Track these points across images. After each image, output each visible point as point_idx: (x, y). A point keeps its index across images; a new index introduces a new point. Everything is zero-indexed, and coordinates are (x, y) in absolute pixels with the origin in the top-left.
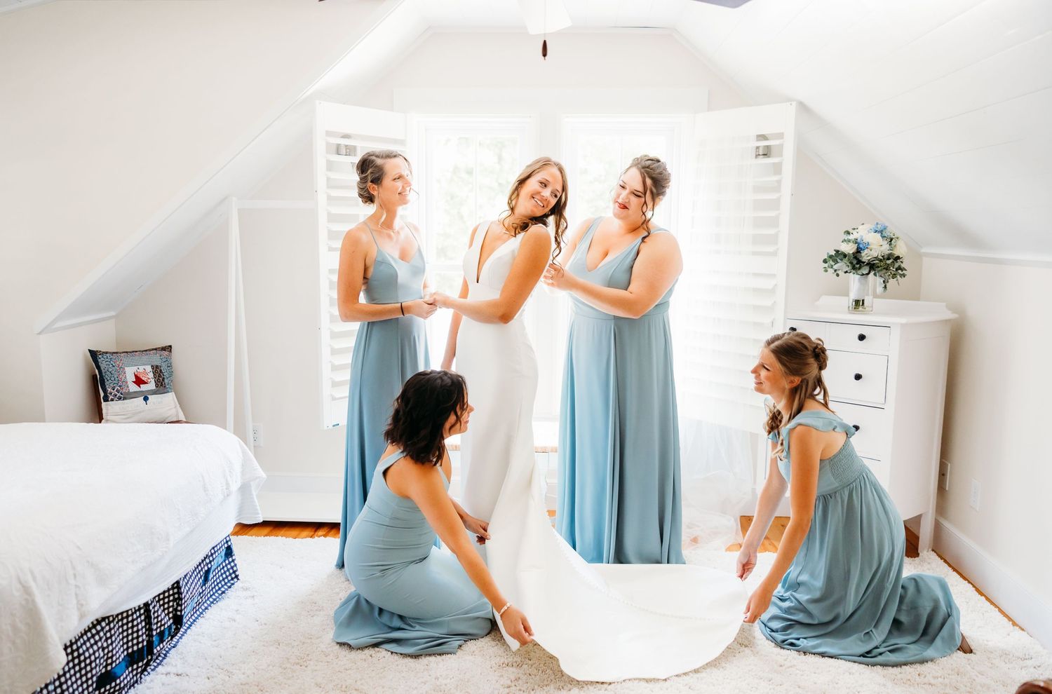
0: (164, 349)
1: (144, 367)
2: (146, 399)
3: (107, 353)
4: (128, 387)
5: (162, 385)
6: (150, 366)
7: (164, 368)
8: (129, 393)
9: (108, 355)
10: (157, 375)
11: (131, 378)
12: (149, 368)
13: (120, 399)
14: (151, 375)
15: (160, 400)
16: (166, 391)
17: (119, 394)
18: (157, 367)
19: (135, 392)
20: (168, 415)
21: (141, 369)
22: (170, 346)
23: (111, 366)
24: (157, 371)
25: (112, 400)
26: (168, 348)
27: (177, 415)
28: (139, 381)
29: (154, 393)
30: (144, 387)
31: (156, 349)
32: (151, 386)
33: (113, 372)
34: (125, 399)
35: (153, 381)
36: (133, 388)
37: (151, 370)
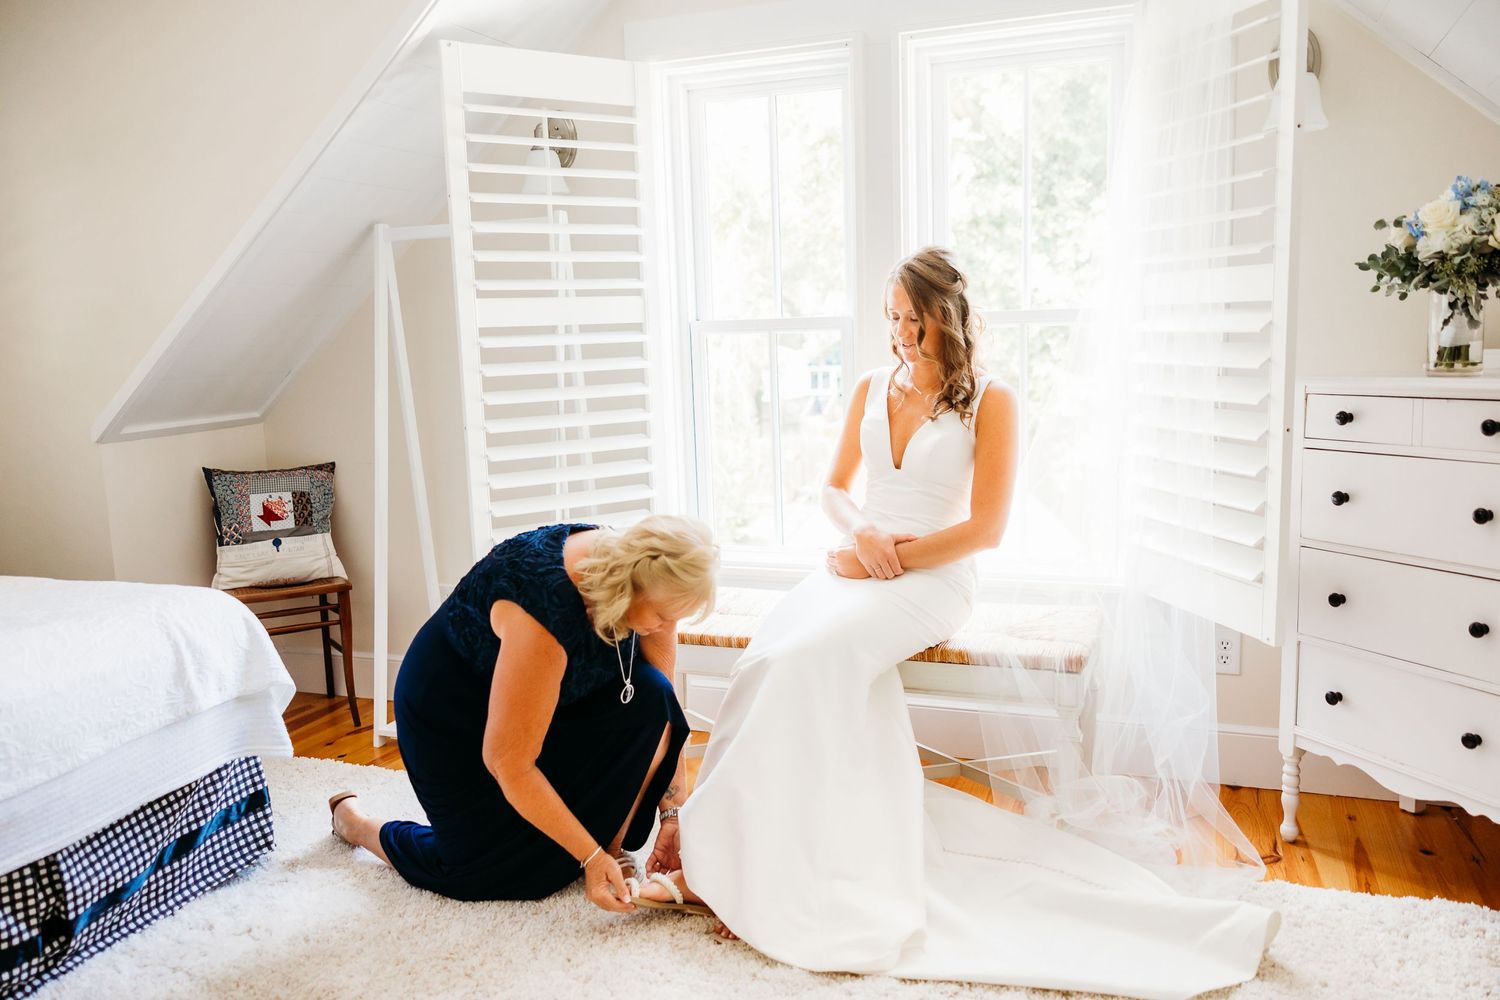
0: (320, 467)
1: (279, 494)
2: (277, 543)
3: (227, 473)
4: (251, 524)
5: (306, 521)
6: (290, 494)
7: (316, 496)
8: (252, 534)
9: (228, 476)
10: (300, 507)
11: (256, 510)
12: (288, 496)
13: (237, 542)
14: (290, 507)
15: (299, 545)
16: (311, 530)
17: (236, 535)
18: (303, 494)
19: (261, 532)
20: (315, 567)
21: (275, 497)
22: (333, 464)
23: (229, 492)
24: (302, 501)
25: (228, 544)
26: (331, 467)
27: (330, 567)
28: (269, 515)
29: (291, 533)
30: (276, 525)
31: (306, 468)
32: (289, 523)
33: (231, 502)
34: (245, 542)
35: (291, 516)
36: (259, 526)
37: (291, 499)
